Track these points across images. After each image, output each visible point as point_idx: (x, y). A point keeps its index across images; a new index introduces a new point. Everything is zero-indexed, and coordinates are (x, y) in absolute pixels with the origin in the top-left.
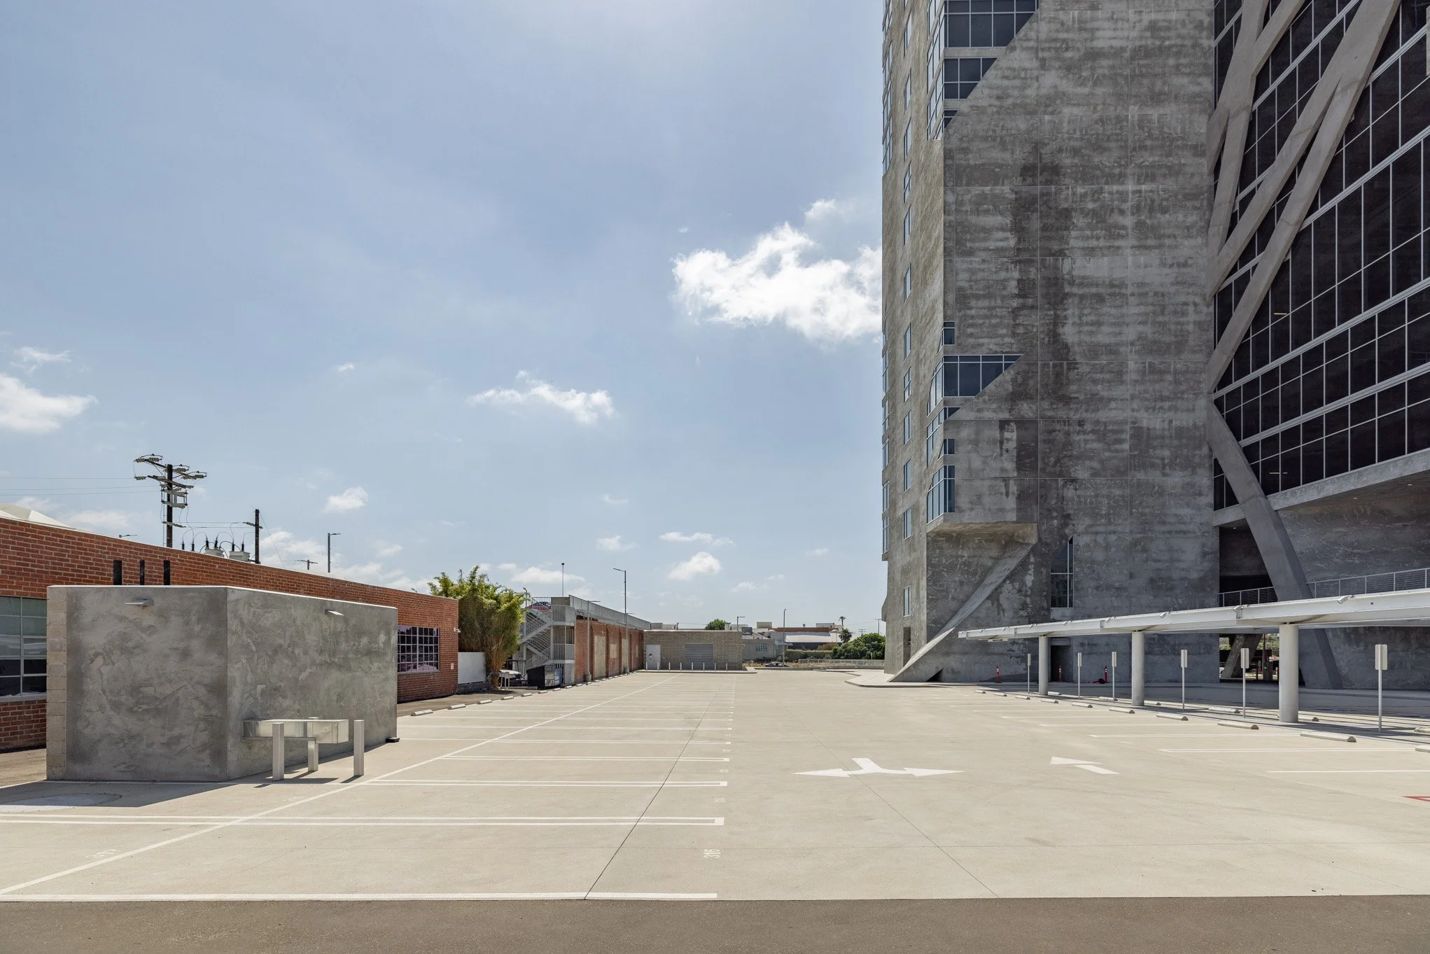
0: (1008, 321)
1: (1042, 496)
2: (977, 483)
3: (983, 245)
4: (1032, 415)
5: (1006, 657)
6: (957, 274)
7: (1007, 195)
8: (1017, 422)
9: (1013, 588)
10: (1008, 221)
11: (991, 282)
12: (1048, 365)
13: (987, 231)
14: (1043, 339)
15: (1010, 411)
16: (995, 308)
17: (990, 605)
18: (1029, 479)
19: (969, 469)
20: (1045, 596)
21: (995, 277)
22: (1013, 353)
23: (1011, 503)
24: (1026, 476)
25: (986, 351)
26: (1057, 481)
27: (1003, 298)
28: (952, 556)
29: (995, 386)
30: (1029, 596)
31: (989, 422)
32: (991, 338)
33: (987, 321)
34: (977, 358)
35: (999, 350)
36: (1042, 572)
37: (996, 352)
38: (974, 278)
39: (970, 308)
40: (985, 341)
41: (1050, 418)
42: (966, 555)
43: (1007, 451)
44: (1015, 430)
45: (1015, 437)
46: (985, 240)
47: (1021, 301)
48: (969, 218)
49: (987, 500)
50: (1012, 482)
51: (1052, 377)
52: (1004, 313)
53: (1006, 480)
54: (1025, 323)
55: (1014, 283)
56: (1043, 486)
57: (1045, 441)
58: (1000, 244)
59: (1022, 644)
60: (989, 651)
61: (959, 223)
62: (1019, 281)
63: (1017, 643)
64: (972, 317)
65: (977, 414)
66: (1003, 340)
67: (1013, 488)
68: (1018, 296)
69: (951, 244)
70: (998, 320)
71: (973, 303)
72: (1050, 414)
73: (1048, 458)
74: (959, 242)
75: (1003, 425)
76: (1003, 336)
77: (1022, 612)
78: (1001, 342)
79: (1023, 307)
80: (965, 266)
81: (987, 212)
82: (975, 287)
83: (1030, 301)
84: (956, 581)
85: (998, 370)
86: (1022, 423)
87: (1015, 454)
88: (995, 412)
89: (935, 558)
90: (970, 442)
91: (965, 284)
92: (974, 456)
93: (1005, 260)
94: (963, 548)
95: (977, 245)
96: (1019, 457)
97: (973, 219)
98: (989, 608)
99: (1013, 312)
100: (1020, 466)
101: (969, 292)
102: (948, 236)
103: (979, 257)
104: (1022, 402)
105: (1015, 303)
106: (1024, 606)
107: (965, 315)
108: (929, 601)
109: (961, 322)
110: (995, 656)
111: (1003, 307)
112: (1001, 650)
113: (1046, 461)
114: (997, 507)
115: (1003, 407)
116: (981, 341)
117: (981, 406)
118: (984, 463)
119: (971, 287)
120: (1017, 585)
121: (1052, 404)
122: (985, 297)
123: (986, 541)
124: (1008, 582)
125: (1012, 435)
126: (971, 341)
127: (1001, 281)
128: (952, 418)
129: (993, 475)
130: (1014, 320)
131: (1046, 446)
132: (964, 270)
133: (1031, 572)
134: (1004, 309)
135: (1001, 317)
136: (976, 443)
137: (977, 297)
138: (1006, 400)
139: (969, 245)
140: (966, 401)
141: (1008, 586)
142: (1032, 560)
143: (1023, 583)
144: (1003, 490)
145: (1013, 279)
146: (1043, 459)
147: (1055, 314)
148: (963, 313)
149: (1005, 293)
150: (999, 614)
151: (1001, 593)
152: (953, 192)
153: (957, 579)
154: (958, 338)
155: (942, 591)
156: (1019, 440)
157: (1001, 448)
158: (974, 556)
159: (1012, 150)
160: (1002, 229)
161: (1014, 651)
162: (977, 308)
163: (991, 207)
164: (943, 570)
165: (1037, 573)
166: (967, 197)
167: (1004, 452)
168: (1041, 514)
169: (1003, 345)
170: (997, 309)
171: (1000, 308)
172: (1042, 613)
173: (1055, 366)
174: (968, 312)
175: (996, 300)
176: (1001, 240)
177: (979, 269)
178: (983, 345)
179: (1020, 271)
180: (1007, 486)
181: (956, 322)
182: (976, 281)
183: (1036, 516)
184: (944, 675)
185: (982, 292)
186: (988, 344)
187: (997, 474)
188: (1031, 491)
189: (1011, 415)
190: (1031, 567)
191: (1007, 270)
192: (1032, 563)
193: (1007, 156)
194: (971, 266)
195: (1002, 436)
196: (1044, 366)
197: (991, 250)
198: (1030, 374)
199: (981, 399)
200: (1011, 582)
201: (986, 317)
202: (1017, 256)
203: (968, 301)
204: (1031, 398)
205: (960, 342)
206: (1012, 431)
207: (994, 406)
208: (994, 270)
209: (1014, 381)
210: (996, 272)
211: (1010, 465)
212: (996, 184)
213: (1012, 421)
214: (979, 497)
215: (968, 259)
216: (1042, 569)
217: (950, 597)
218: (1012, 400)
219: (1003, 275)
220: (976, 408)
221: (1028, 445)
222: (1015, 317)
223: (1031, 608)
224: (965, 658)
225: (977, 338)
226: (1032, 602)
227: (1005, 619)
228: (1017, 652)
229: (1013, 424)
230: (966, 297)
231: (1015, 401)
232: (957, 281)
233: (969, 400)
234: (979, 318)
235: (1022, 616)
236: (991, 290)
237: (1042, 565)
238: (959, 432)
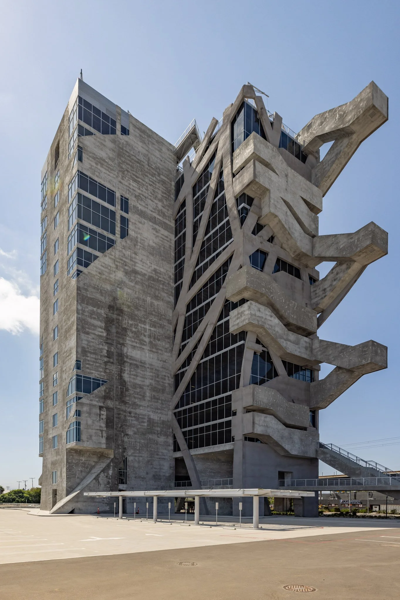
0: (103, 366)
1: (115, 439)
2: (90, 431)
3: (93, 332)
4: (112, 406)
5: (101, 503)
6: (82, 341)
7: (103, 314)
8: (106, 408)
9: (104, 475)
10: (103, 325)
11: (96, 348)
12: (118, 387)
13: (96, 326)
14: (116, 377)
15: (104, 403)
16: (98, 359)
18: (111, 432)
19: (87, 424)
20: (117, 479)
21: (98, 346)
22: (105, 379)
23: (104, 441)
24: (109, 430)
25: (94, 376)
26: (121, 434)
27: (101, 356)
28: (77, 460)
29: (98, 391)
30: (110, 479)
31: (95, 406)
32: (96, 371)
33: (94, 364)
34: (90, 378)
35: (99, 377)
36: (115, 470)
37: (98, 378)
38: (89, 344)
39: (88, 357)
40: (94, 372)
41: (119, 409)
42: (83, 460)
43: (102, 419)
45: (105, 414)
46: (94, 330)
47: (108, 359)
48: (88, 319)
49: (94, 438)
50: (104, 432)
51: (120, 393)
53: (102, 431)
54: (110, 368)
55: (105, 351)
56: (116, 435)
57: (116, 417)
58: (100, 334)
59: (108, 498)
60: (94, 501)
61: (84, 320)
62: (107, 351)
63: (106, 498)
64: (88, 361)
65: (90, 402)
67: (105, 435)
68: (107, 357)
69: (79, 327)
70: (99, 364)
71: (89, 355)
72: (119, 407)
73: (118, 424)
74: (83, 327)
75: (101, 408)
76: (101, 372)
77: (107, 485)
79: (109, 362)
80: (85, 338)
81: (94, 318)
82: (89, 348)
83: (111, 360)
84: (79, 470)
85: (98, 386)
86: (108, 409)
88: (98, 402)
89: (70, 459)
90: (87, 413)
91: (86, 346)
92: (89, 419)
93: (102, 340)
94: (82, 457)
95: (90, 331)
96: (107, 422)
97: (89, 320)
98: (94, 483)
99: (105, 363)
100: (107, 426)
101: (87, 350)
102: (78, 323)
103: (91, 336)
104: (108, 400)
105: (106, 359)
106: (108, 483)
107: (85, 359)
108: (67, 478)
109: (83, 361)
110: (97, 503)
112: (100, 500)
113: (117, 425)
114: (98, 441)
115: (101, 401)
116: (92, 371)
117: (92, 398)
118: (93, 422)
119: (88, 348)
120: (106, 474)
121: (120, 403)
122: (94, 353)
123: (92, 454)
125: (104, 413)
126: (88, 370)
127: (100, 349)
128: (80, 401)
129: (96, 428)
131: (117, 419)
132: (85, 340)
133: (111, 469)
134: (101, 361)
135: (100, 364)
136: (89, 413)
137: (91, 353)
138: (102, 398)
139: (87, 330)
140: (86, 395)
141: (102, 474)
142: (112, 464)
143: (108, 474)
144: (101, 435)
145: (105, 349)
147: (121, 368)
149: (102, 354)
150: (98, 486)
151: (99, 477)
152: (81, 305)
153: (79, 469)
154: (82, 368)
155: (73, 474)
156: (107, 415)
157: (100, 418)
158: (87, 460)
159: (105, 297)
160: (101, 328)
161: (104, 501)
162: (91, 357)
163: (96, 317)
164: (73, 465)
165: (114, 470)
166: (87, 310)
168: (115, 446)
169: (101, 375)
170: (99, 360)
172: (116, 486)
173: (121, 388)
174: (87, 358)
175: (98, 356)
176: (101, 332)
177: (92, 342)
178: (92, 373)
179: (108, 347)
180: (102, 433)
181: (82, 361)
182: (90, 346)
183: (113, 447)
184: (76, 511)
185: (92, 351)
186: (95, 374)
187: (98, 428)
188: (111, 437)
189: (104, 405)
190: (111, 467)
191: (103, 345)
192: (111, 466)
193: (103, 298)
194: (88, 339)
195: (100, 412)
196: (117, 387)
197: (96, 335)
198: (111, 390)
199: (92, 396)
200: (104, 473)
201: (94, 362)
202: (107, 340)
203: (87, 353)
204: (112, 399)
205: (83, 370)
206: (104, 411)
207: (97, 400)
208: (97, 343)
209: (105, 391)
211: (103, 425)
212: (98, 308)
213: (104, 407)
214: (91, 436)
215: (87, 336)
217: (77, 477)
218: (104, 398)
219: (101, 347)
220: (89, 399)
221: (110, 418)
222: (106, 365)
223: (111, 484)
224: (84, 504)
225: (91, 370)
226: (112, 481)
227: (101, 488)
228: (106, 501)
229: (104, 408)
230: (86, 351)
231: (105, 399)
232: (82, 344)
233: (87, 395)
234: (91, 362)
235: (107, 487)
236: (96, 351)
237: (115, 467)
238: (82, 408)
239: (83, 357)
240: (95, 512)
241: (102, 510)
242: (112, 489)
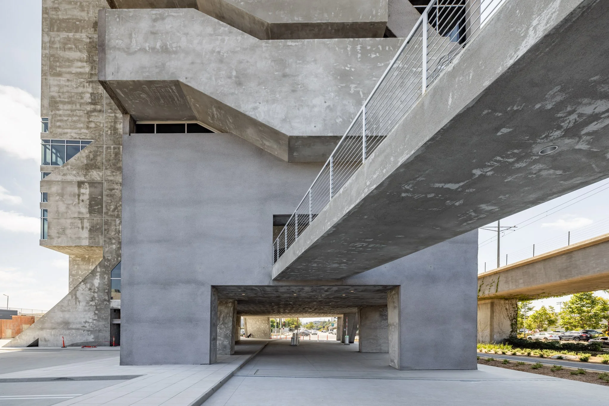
0: (84, 119)
1: (105, 230)
2: (62, 221)
3: (68, 70)
4: (99, 179)
5: (81, 331)
6: (50, 88)
7: (84, 40)
8: (89, 183)
9: (86, 287)
10: (85, 55)
11: (73, 94)
12: (110, 148)
13: (71, 61)
14: (107, 131)
15: (85, 176)
16: (76, 110)
17: (70, 298)
18: (97, 219)
19: (57, 212)
20: (107, 292)
21: (76, 91)
22: (87, 139)
23: (85, 234)
24: (95, 217)
25: (70, 137)
26: (115, 220)
27: (81, 104)
29: (75, 160)
30: (97, 292)
31: (70, 182)
32: (73, 129)
33: (70, 119)
34: (63, 142)
35: (78, 137)
36: (105, 278)
37: (76, 138)
38: (61, 90)
39: (59, 110)
40: (69, 131)
41: (111, 181)
43: (83, 201)
44: (88, 188)
45: (88, 193)
46: (69, 67)
47: (93, 107)
48: (59, 52)
49: (68, 232)
50: (85, 221)
51: (113, 156)
52: (81, 114)
53: (82, 219)
54: (95, 121)
55: (88, 95)
56: (106, 223)
57: (107, 195)
58: (79, 70)
59: (91, 322)
60: (69, 327)
61: (53, 56)
62: (92, 94)
63: (88, 322)
64: (60, 116)
65: (63, 177)
66: (80, 131)
67: (87, 224)
68: (91, 103)
69: (46, 68)
70: (78, 118)
71: (61, 106)
72: (112, 178)
73: (110, 205)
74: (51, 67)
75: (80, 184)
76: (81, 128)
77: (91, 303)
78: (79, 132)
79: (95, 110)
80: (56, 83)
81: (70, 49)
82: (62, 97)
83: (98, 107)
85: (77, 150)
86: (92, 184)
87: (88, 202)
88: (75, 176)
90: (58, 194)
91: (56, 94)
92: (60, 203)
93: (82, 80)
95: (64, 70)
96: (91, 206)
97: (61, 53)
98: (69, 300)
99: (87, 113)
100: (91, 211)
101: (58, 99)
102: (44, 63)
103: (65, 77)
104: (93, 171)
105: (89, 108)
106: (93, 299)
107: (55, 114)
109: (52, 118)
110: (74, 331)
111: (80, 110)
112: (79, 326)
113: (108, 208)
114: (76, 236)
115: (80, 173)
116: (66, 131)
117: (65, 172)
118: (67, 208)
119: (60, 97)
120: (88, 286)
121: (113, 172)
122: (69, 103)
124: (82, 283)
125: (86, 191)
126: (60, 131)
127: (80, 93)
128: (47, 178)
129: (73, 216)
130: (88, 119)
131: (108, 198)
132: (55, 86)
133: (98, 277)
134: (82, 112)
135: (80, 116)
136: (62, 195)
137: (64, 103)
138: (82, 169)
139: (58, 69)
140: (55, 168)
141: (82, 286)
142: (99, 270)
143: (93, 285)
144: (80, 226)
145: (88, 92)
146: (106, 206)
147: (115, 116)
148: (53, 112)
149: (82, 101)
150: (76, 304)
151: (78, 290)
152: (48, 35)
154: (50, 128)
156: (90, 195)
157: (79, 199)
159: (87, 11)
160: (81, 61)
161: (86, 327)
162: (64, 110)
163: (73, 46)
165: (102, 277)
166: (57, 39)
167: (80, 202)
168: (105, 241)
169: (81, 134)
170: (77, 111)
171: (79, 110)
172: (105, 303)
173: (114, 148)
174: (57, 112)
175: (76, 105)
176: (80, 68)
177: (65, 85)
178: (67, 133)
179: (92, 88)
180: (82, 223)
181: (49, 118)
182: (63, 93)
183: (101, 242)
184: (40, 343)
185: (67, 100)
186: (71, 133)
187: (76, 215)
188: (98, 227)
189: (85, 178)
190: (98, 274)
191: (84, 87)
192: (98, 272)
193: (84, 14)
194: (59, 83)
195: (79, 192)
196: (107, 148)
197: (73, 74)
198: (98, 153)
199: (66, 168)
200: (85, 284)
201: (69, 115)
202: (90, 78)
203: (57, 105)
204: (99, 168)
205: (51, 131)
206: (86, 189)
207: (74, 172)
208: (75, 86)
209: (88, 157)
210: (77, 88)
211: (84, 210)
212: (76, 32)
213: (86, 182)
214: (64, 230)
215: (58, 78)
216: (105, 276)
218: (86, 169)
219: (81, 90)
220: (62, 174)
221: (97, 198)
222: (89, 117)
223: (98, 300)
224: (53, 332)
225: (63, 129)
226: (98, 296)
227: (80, 307)
228: (88, 327)
229: (86, 184)
230: (56, 102)
231: (88, 170)
232: (50, 92)
233: (58, 168)
234: (64, 116)
235: (91, 305)
236: (73, 99)
237: (105, 273)
238: (50, 188)
239: (52, 111)
240: (71, 343)
241: (82, 341)
242: (98, 307)
